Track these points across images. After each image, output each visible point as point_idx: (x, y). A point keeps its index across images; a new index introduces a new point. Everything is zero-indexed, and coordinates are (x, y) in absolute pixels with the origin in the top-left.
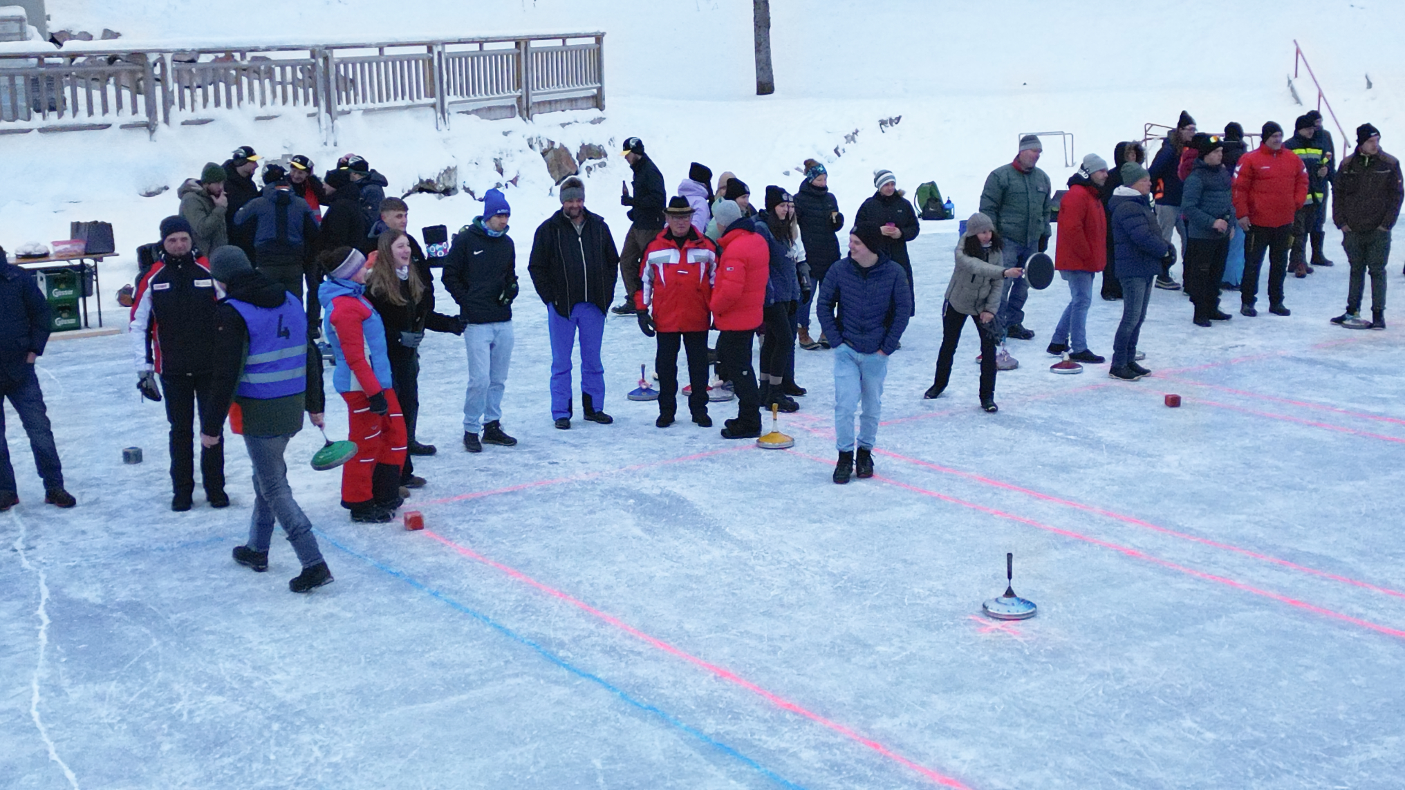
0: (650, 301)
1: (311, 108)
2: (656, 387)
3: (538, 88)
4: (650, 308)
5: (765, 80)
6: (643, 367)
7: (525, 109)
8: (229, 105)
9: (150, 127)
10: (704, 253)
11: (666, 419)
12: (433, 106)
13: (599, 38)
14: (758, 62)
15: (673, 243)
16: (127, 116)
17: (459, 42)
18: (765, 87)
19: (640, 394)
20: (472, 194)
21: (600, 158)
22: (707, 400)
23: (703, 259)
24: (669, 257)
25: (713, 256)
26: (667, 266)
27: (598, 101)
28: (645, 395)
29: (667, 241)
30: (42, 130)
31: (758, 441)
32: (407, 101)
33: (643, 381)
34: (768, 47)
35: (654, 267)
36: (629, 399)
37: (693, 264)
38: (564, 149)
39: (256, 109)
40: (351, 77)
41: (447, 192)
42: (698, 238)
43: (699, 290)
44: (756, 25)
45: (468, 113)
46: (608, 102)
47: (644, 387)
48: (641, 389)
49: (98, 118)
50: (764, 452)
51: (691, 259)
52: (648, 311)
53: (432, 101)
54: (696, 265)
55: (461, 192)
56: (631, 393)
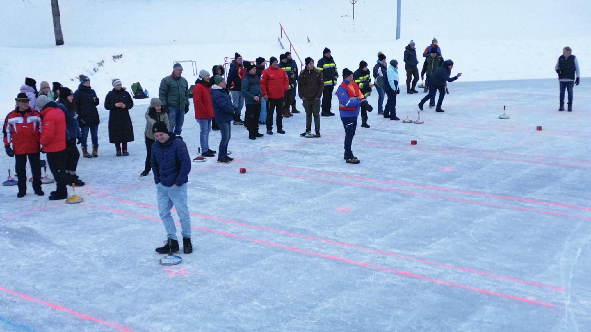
0: (11, 141)
2: (16, 179)
4: (11, 144)
5: (59, 39)
6: (9, 171)
10: (35, 118)
11: (22, 193)
14: (55, 31)
15: (19, 114)
18: (60, 42)
19: (9, 183)
22: (41, 183)
23: (35, 121)
24: (18, 121)
25: (39, 119)
26: (17, 125)
28: (11, 183)
31: (66, 200)
33: (10, 177)
34: (60, 24)
35: (12, 126)
36: (4, 185)
37: (30, 123)
42: (31, 111)
43: (33, 135)
44: (53, 15)
47: (10, 179)
48: (9, 181)
50: (69, 205)
51: (29, 120)
52: (10, 146)
54: (32, 124)
56: (5, 183)
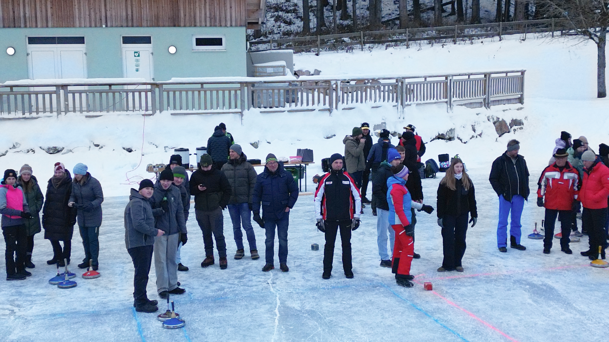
1: (394, 103)
3: (493, 94)
5: (601, 91)
6: (536, 224)
7: (487, 104)
8: (362, 102)
9: (330, 110)
10: (572, 175)
12: (447, 102)
13: (523, 73)
14: (599, 83)
16: (321, 106)
17: (460, 75)
18: (601, 94)
19: (535, 236)
20: (461, 140)
21: (521, 125)
23: (571, 177)
24: (555, 175)
25: (576, 176)
26: (553, 179)
27: (521, 100)
29: (555, 168)
30: (288, 111)
32: (435, 100)
33: (536, 230)
34: (604, 76)
35: (548, 179)
36: (529, 238)
37: (566, 180)
38: (503, 121)
39: (372, 103)
40: (412, 88)
41: (450, 139)
43: (568, 192)
44: (598, 66)
45: (461, 105)
46: (525, 100)
47: (536, 233)
48: (534, 234)
49: (310, 107)
50: (593, 268)
51: (566, 177)
52: (543, 198)
53: (446, 100)
54: (568, 180)
55: (456, 139)
56: (530, 235)
